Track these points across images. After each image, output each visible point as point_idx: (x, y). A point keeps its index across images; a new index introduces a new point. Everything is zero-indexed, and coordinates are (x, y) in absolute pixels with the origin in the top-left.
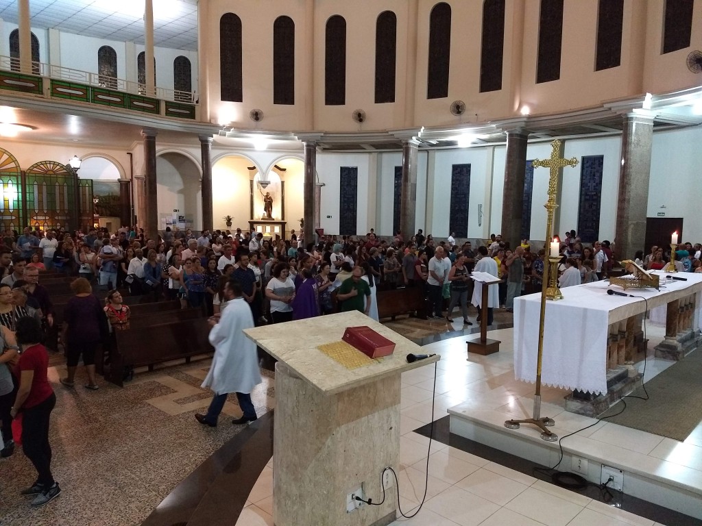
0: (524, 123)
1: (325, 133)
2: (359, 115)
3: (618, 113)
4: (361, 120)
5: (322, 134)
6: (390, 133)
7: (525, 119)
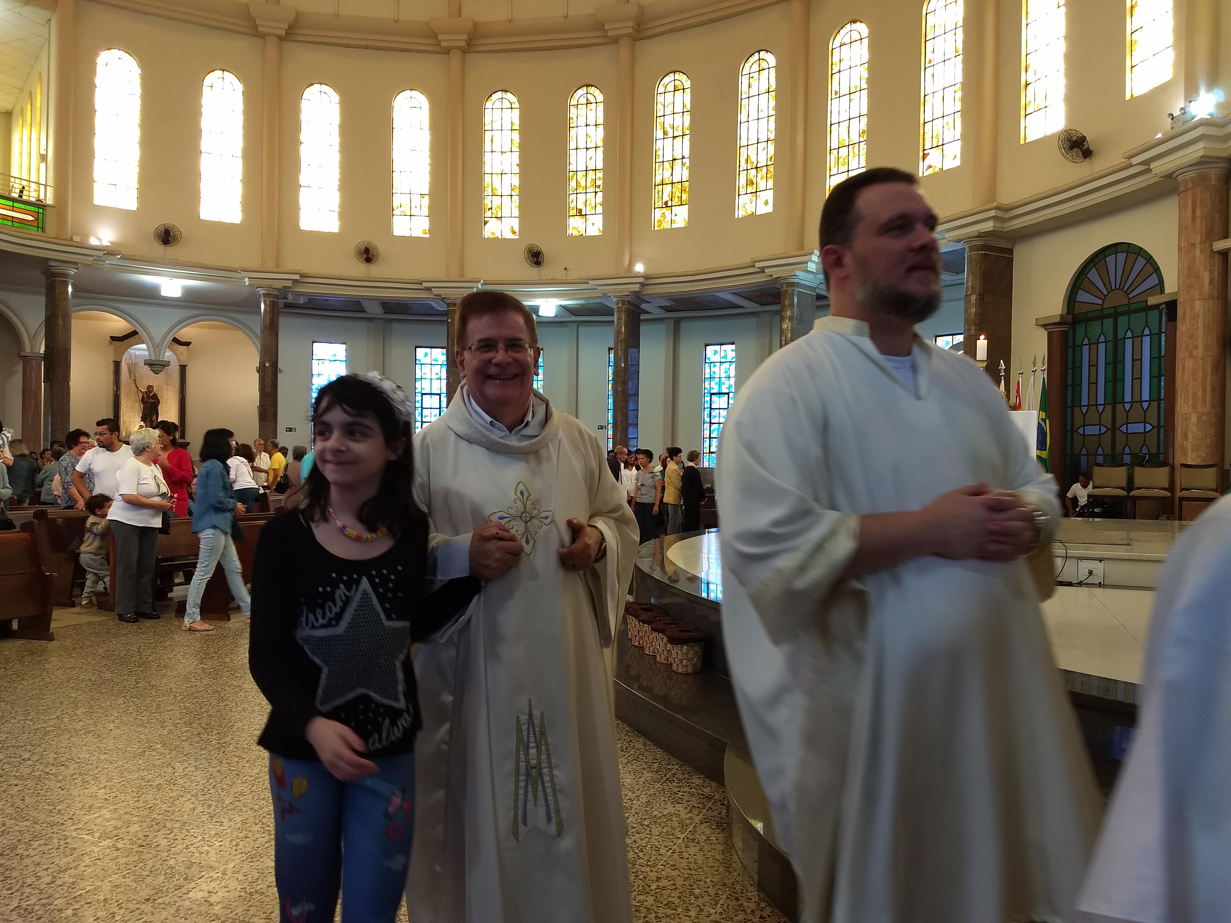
0: (638, 286)
1: (302, 276)
2: (367, 251)
3: (775, 276)
4: (368, 260)
5: (297, 277)
6: (425, 285)
7: (641, 280)
